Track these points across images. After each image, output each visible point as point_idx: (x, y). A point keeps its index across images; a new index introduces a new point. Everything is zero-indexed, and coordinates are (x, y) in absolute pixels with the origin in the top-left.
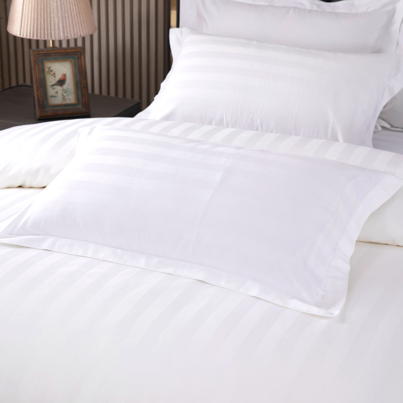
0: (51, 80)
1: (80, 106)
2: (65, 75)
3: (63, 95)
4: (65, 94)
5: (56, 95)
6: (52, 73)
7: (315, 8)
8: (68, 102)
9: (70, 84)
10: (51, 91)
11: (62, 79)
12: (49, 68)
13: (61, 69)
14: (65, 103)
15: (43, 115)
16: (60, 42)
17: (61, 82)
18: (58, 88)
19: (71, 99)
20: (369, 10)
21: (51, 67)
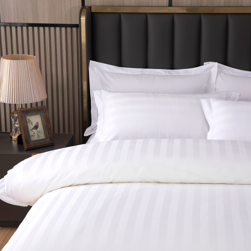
0: (31, 127)
1: (48, 140)
2: (37, 123)
3: (38, 135)
4: (39, 134)
5: (34, 135)
6: (31, 122)
7: (168, 74)
8: (41, 138)
9: (41, 127)
10: (31, 133)
11: (36, 125)
12: (29, 120)
13: (35, 120)
14: (39, 139)
15: (29, 147)
16: (26, 105)
17: (36, 127)
18: (35, 131)
19: (42, 136)
20: (197, 73)
21: (30, 119)
